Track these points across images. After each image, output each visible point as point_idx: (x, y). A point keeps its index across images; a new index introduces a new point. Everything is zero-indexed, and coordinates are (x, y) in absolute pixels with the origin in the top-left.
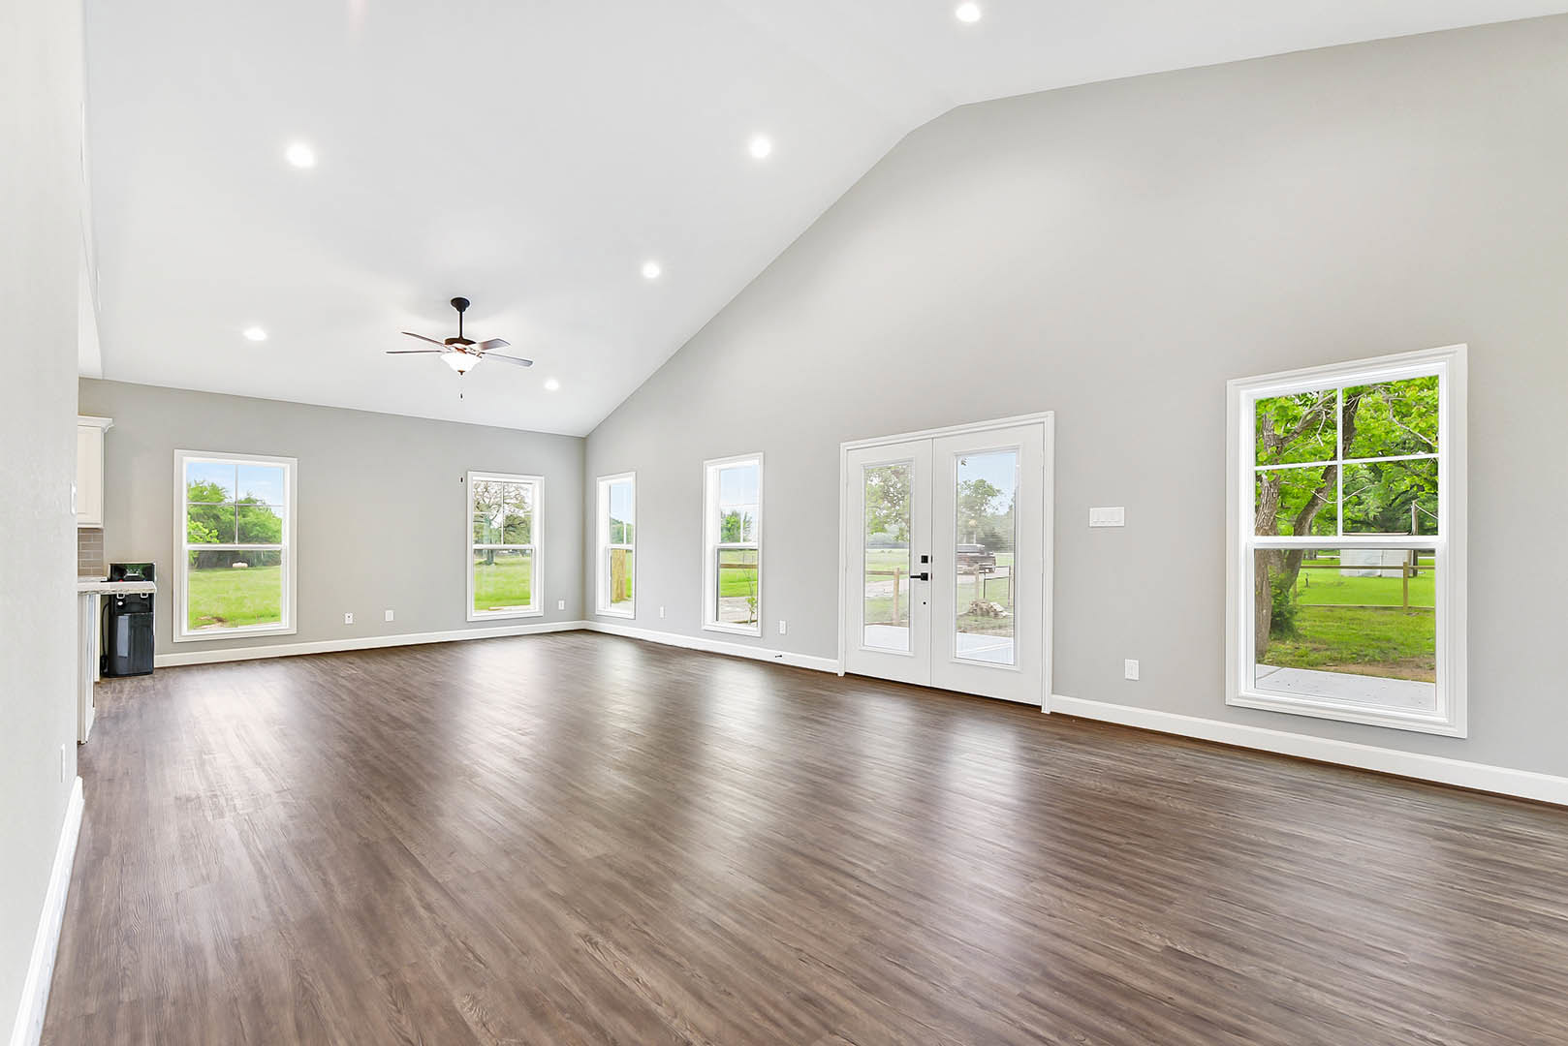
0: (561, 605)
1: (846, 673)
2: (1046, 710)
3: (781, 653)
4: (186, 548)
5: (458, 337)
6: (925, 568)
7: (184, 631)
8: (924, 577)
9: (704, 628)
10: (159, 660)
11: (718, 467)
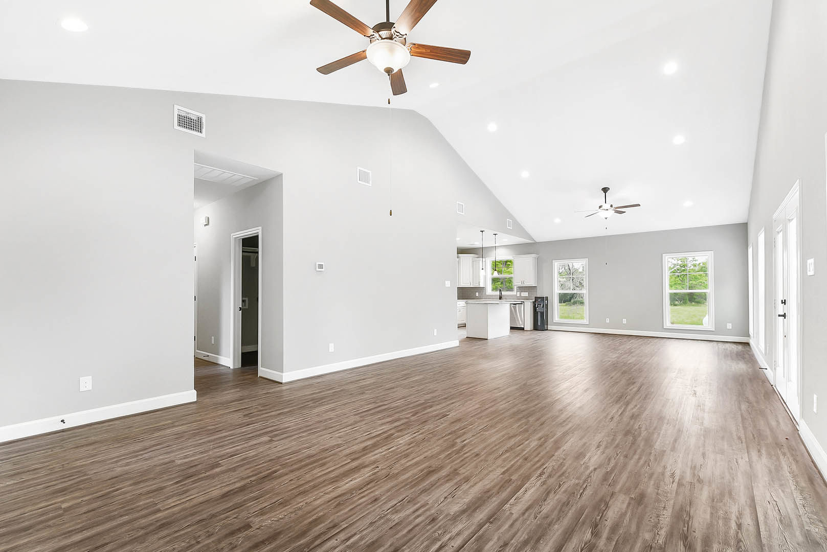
4: (558, 291)
7: (556, 319)
10: (550, 327)
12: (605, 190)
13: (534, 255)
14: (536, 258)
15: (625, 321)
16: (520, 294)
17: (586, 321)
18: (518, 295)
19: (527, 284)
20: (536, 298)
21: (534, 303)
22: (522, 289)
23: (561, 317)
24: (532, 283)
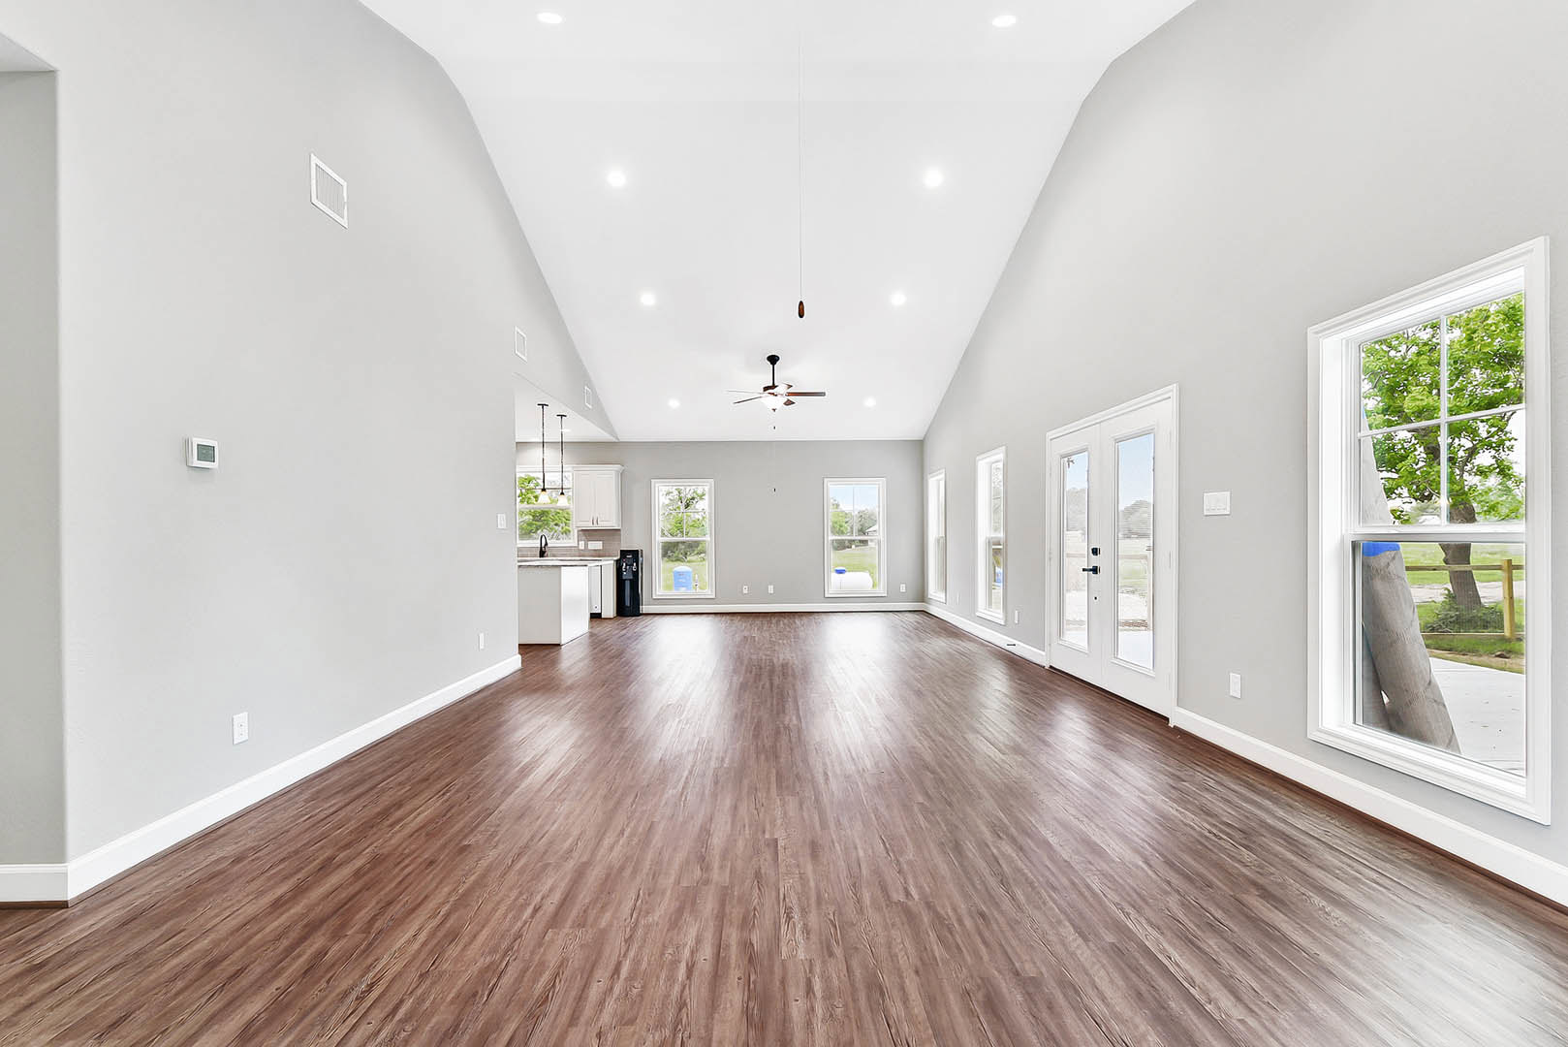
0: (903, 588)
1: (1051, 667)
2: (1171, 725)
3: (1015, 642)
4: (659, 540)
5: (771, 384)
6: (1095, 561)
7: (659, 592)
8: (1095, 570)
9: (977, 614)
10: (644, 609)
11: (988, 460)
12: (773, 360)
13: (617, 467)
14: (617, 471)
15: (771, 590)
16: (586, 545)
17: (709, 593)
18: (582, 546)
19: (603, 525)
20: (624, 553)
21: (618, 562)
22: (588, 534)
23: (668, 587)
24: (610, 521)
